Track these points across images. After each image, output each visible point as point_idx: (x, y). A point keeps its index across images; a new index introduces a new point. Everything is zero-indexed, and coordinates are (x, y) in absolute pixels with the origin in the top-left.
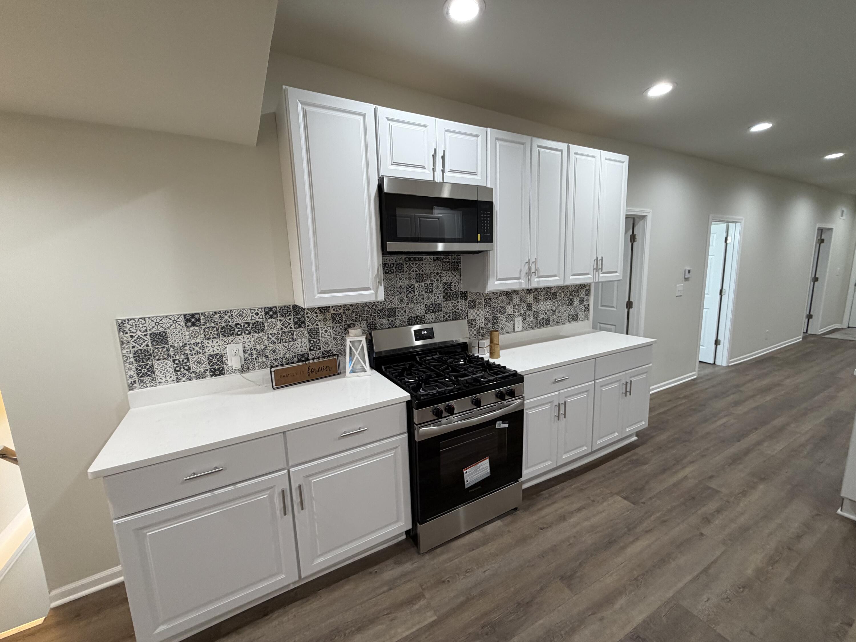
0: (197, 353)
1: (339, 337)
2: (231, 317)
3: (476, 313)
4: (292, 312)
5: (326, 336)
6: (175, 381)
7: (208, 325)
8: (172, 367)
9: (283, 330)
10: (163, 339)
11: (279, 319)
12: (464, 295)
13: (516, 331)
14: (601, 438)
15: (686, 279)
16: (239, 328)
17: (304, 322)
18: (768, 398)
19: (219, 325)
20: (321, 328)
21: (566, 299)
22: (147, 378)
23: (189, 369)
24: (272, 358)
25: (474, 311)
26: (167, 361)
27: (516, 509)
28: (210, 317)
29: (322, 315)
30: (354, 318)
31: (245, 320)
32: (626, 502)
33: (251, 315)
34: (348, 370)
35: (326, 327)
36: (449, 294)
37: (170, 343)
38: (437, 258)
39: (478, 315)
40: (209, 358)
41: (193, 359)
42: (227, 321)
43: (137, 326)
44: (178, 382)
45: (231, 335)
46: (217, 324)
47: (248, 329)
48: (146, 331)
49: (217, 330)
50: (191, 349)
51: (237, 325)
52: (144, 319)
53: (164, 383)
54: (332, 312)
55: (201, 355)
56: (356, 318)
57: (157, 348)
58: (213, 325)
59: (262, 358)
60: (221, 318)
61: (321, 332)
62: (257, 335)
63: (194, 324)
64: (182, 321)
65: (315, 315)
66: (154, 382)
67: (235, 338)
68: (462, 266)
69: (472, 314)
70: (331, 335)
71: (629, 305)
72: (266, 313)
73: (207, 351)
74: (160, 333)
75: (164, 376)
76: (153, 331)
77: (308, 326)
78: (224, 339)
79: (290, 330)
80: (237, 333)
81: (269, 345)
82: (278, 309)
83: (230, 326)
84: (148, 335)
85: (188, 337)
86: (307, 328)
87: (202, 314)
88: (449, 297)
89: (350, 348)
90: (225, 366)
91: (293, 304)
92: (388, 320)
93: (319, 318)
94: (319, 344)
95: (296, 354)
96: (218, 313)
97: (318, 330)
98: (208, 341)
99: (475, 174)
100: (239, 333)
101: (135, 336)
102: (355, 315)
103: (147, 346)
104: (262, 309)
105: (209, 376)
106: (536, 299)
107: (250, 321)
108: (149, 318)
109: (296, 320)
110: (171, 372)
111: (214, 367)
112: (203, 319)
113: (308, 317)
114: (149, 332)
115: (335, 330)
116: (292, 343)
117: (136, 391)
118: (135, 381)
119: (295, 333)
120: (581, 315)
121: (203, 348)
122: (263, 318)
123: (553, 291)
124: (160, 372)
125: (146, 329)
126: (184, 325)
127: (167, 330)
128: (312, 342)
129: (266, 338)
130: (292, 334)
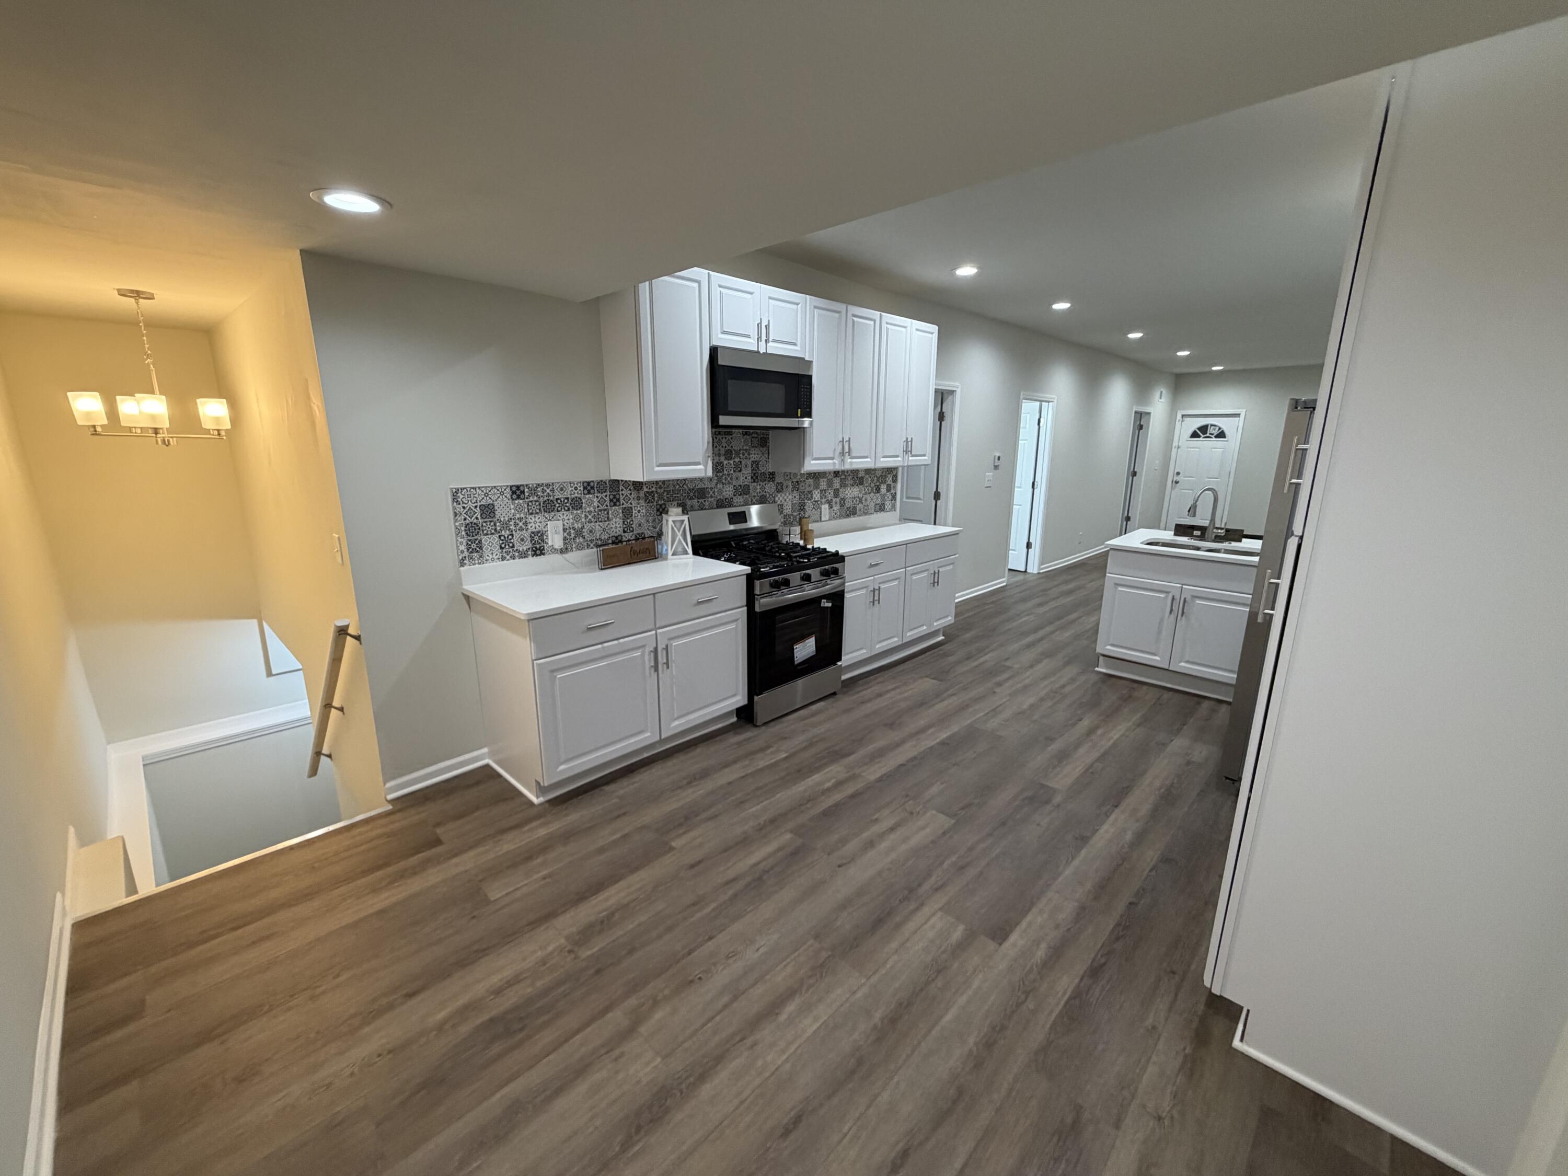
0: (521, 529)
1: (651, 518)
2: (553, 490)
3: (783, 498)
4: (608, 488)
5: (639, 517)
6: (500, 560)
7: (531, 499)
8: (498, 543)
9: (600, 508)
10: (491, 511)
11: (596, 495)
12: (772, 476)
13: (822, 520)
14: (911, 630)
15: (996, 467)
16: (559, 504)
17: (618, 500)
18: (1069, 599)
19: (542, 498)
20: (635, 507)
21: (873, 485)
22: (476, 554)
23: (513, 546)
24: (589, 539)
25: (781, 496)
26: (494, 536)
27: (834, 694)
28: (534, 490)
29: (636, 492)
30: (665, 498)
31: (567, 494)
32: (935, 681)
33: (570, 489)
34: (670, 553)
35: (639, 506)
36: (757, 475)
37: (497, 517)
38: (746, 432)
39: (785, 500)
40: (531, 536)
41: (517, 535)
42: (549, 495)
43: (469, 496)
44: (503, 560)
45: (552, 511)
46: (539, 498)
47: (568, 505)
48: (477, 502)
49: (540, 505)
50: (516, 525)
51: (557, 499)
52: (475, 489)
53: (490, 561)
54: (645, 489)
55: (525, 531)
56: (667, 497)
57: (486, 522)
58: (536, 498)
59: (579, 539)
60: (544, 491)
61: (634, 512)
62: (575, 512)
63: (518, 497)
64: (508, 493)
65: (629, 492)
66: (482, 559)
67: (555, 515)
68: (771, 444)
69: (779, 499)
70: (643, 516)
71: (937, 496)
72: (585, 488)
73: (529, 527)
74: (489, 505)
75: (491, 552)
76: (482, 503)
77: (623, 504)
78: (545, 515)
79: (606, 508)
80: (557, 509)
81: (586, 523)
82: (595, 484)
83: (551, 501)
84: (478, 507)
85: (513, 511)
86: (621, 506)
87: (527, 485)
88: (757, 477)
89: (672, 528)
90: (545, 545)
91: (609, 479)
92: (698, 502)
93: (632, 495)
94: (633, 526)
95: (611, 536)
96: (541, 486)
97: (632, 510)
98: (530, 517)
99: (795, 344)
100: (559, 509)
101: (467, 507)
102: (667, 494)
103: (477, 518)
104: (580, 483)
105: (530, 556)
106: (844, 485)
107: (569, 496)
108: (479, 488)
109: (612, 497)
110: (497, 549)
111: (535, 546)
112: (527, 492)
113: (623, 494)
114: (479, 504)
115: (647, 511)
116: (607, 523)
117: (466, 567)
118: (465, 557)
119: (610, 512)
120: (888, 505)
121: (526, 524)
122: (581, 494)
123: (860, 476)
124: (487, 549)
125: (477, 500)
126: (510, 497)
127: (495, 503)
128: (626, 523)
129: (583, 516)
130: (608, 513)
